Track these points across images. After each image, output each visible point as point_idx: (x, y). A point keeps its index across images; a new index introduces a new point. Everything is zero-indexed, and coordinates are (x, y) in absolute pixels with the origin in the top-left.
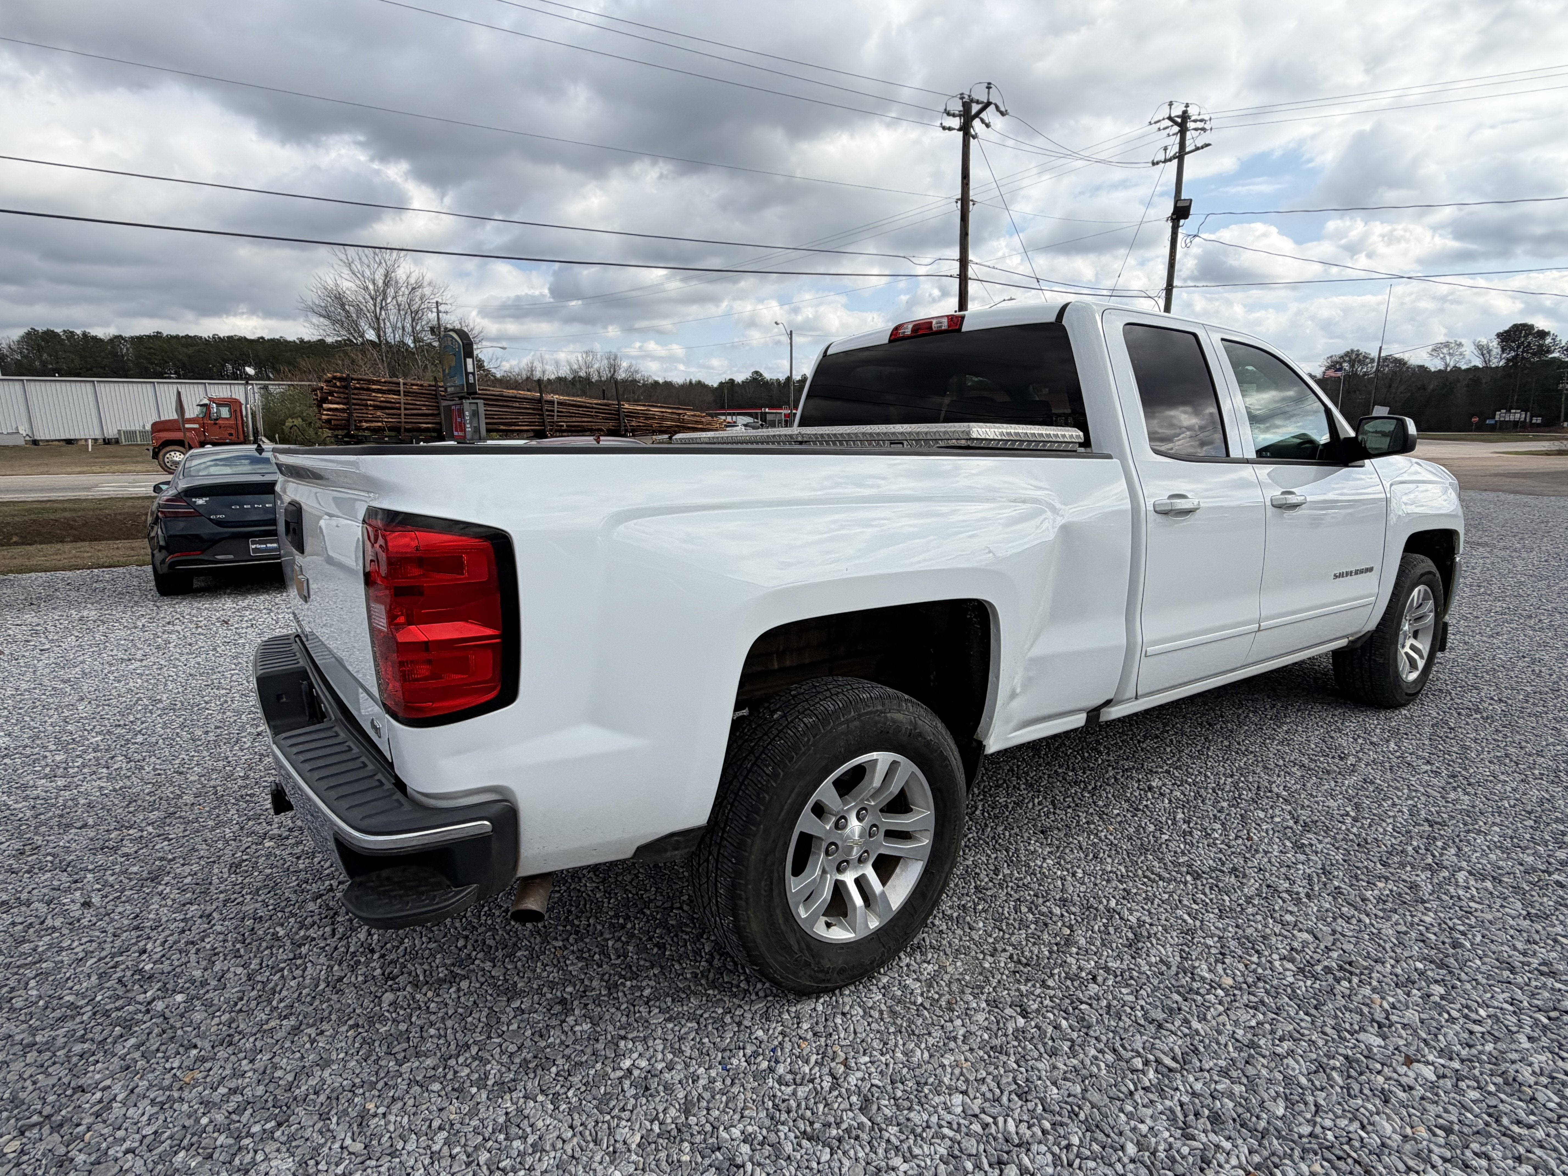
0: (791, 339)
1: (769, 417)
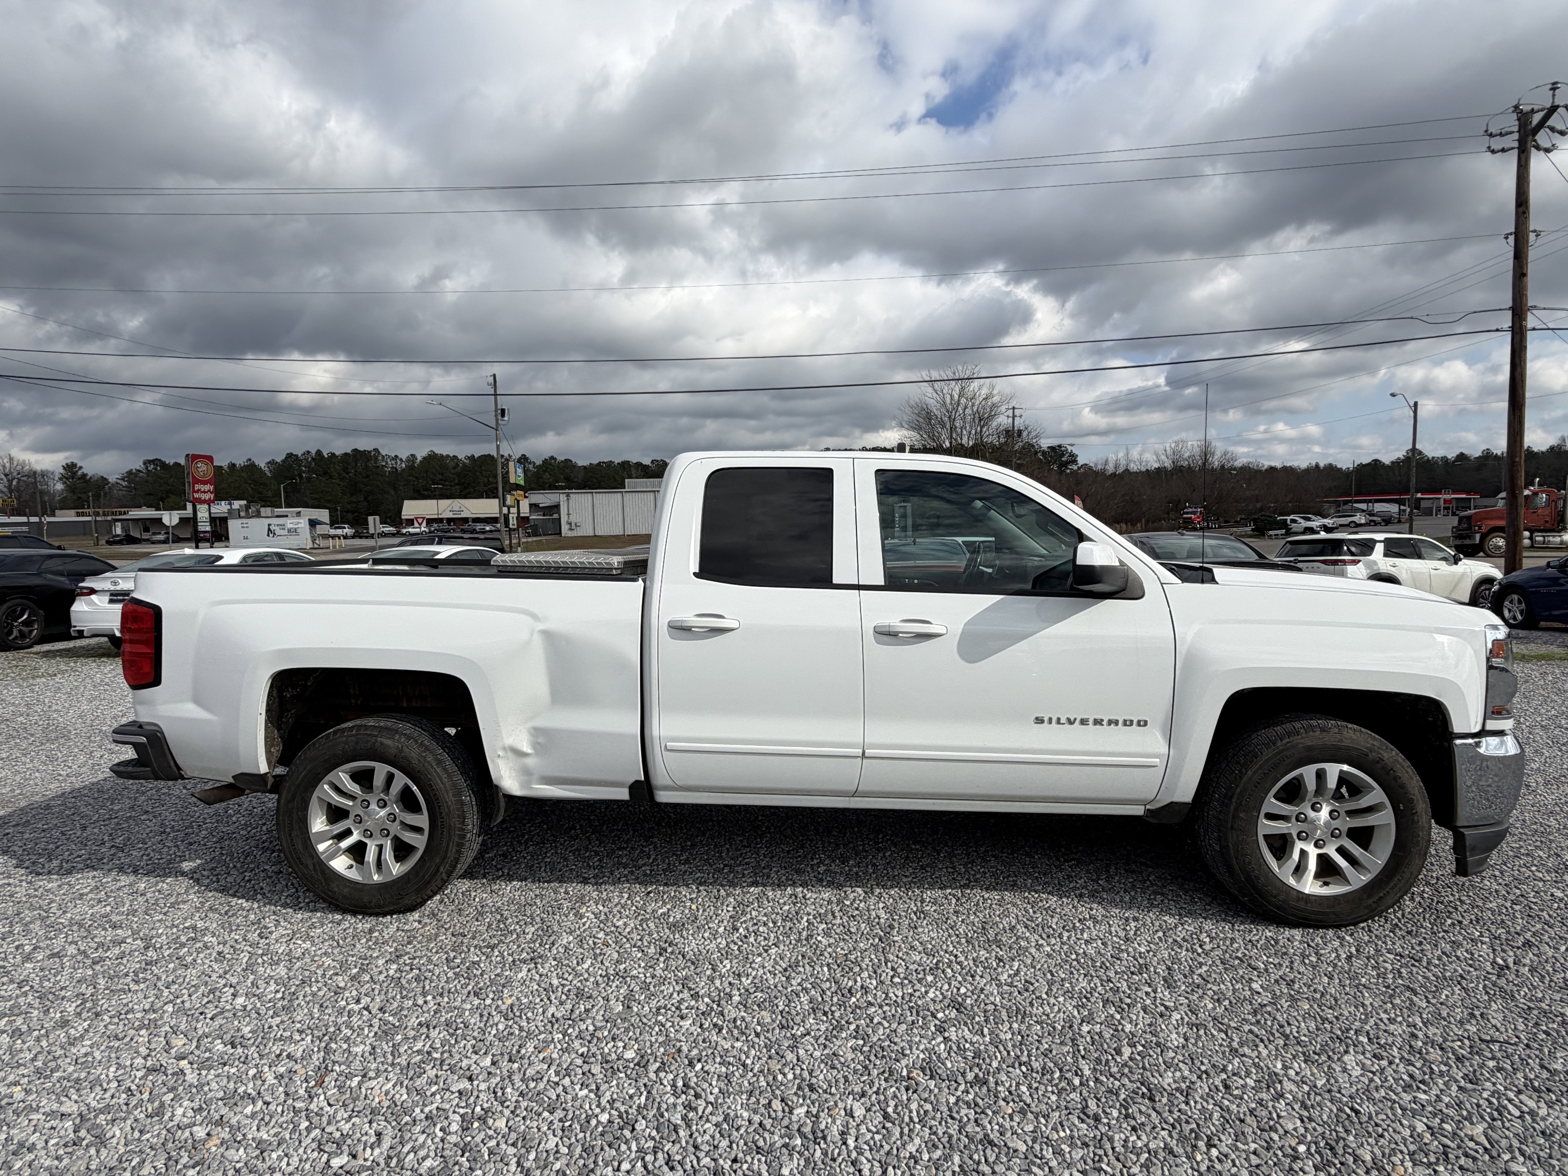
0: (1415, 412)
1: (1424, 504)
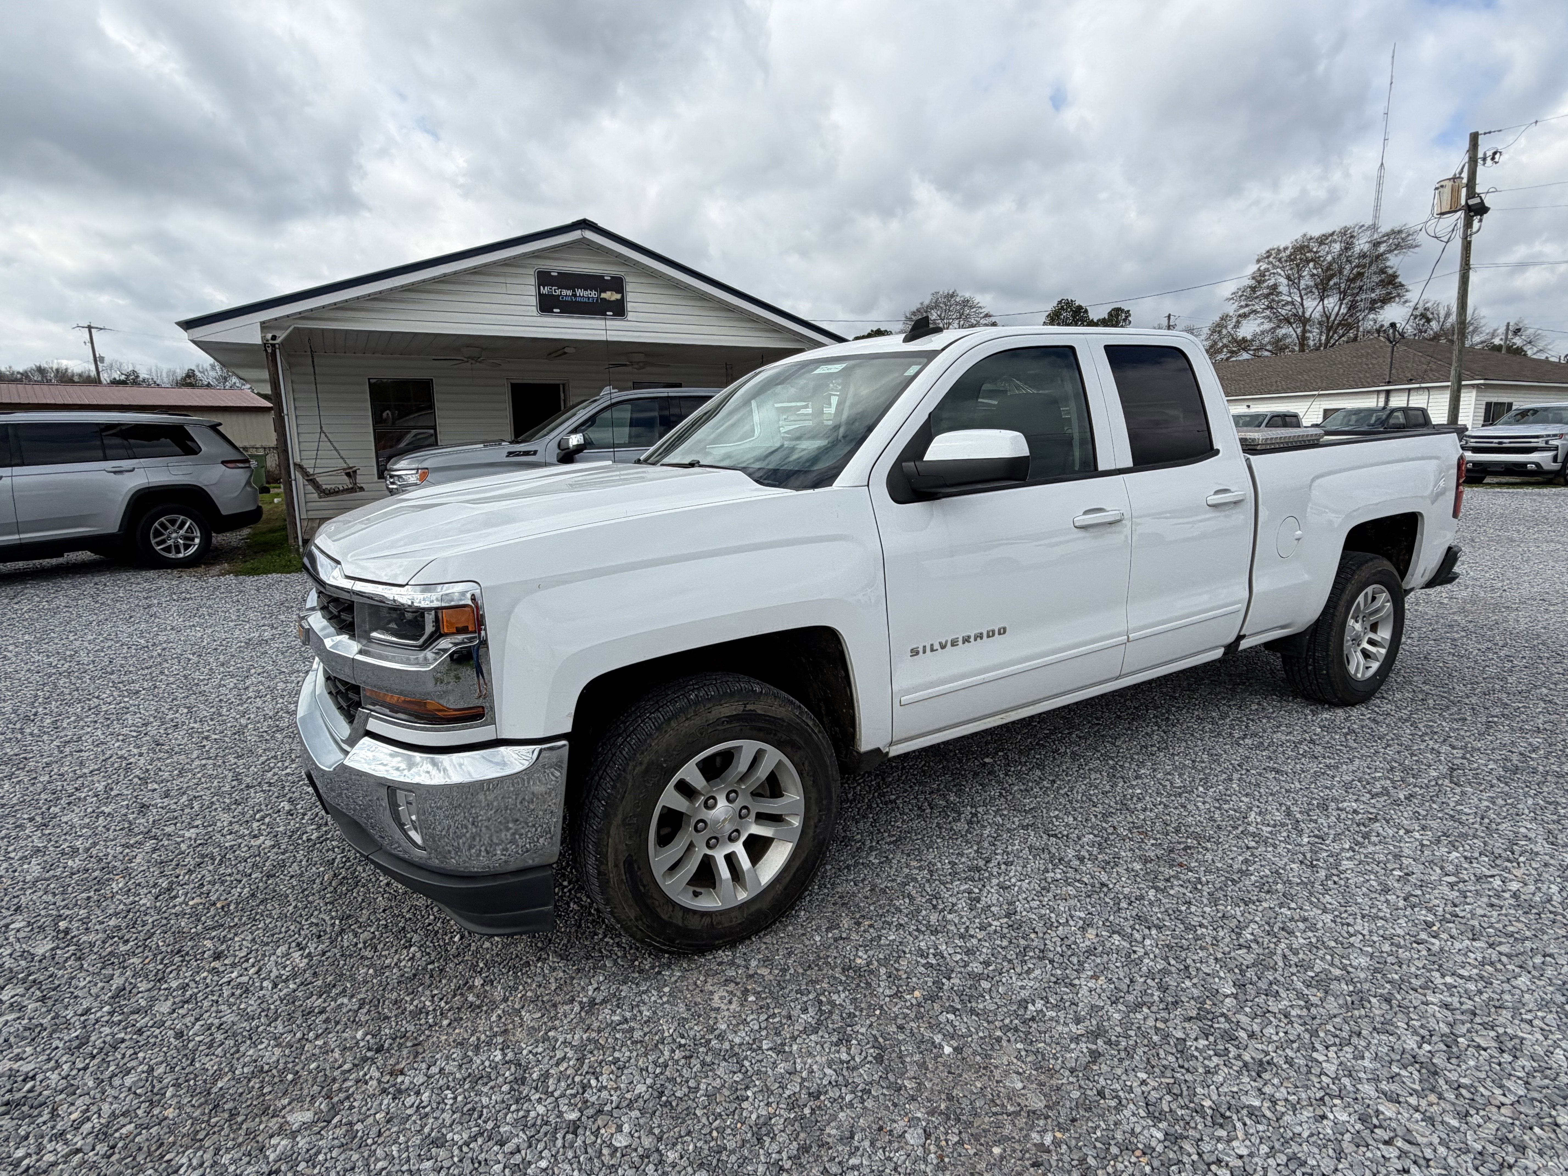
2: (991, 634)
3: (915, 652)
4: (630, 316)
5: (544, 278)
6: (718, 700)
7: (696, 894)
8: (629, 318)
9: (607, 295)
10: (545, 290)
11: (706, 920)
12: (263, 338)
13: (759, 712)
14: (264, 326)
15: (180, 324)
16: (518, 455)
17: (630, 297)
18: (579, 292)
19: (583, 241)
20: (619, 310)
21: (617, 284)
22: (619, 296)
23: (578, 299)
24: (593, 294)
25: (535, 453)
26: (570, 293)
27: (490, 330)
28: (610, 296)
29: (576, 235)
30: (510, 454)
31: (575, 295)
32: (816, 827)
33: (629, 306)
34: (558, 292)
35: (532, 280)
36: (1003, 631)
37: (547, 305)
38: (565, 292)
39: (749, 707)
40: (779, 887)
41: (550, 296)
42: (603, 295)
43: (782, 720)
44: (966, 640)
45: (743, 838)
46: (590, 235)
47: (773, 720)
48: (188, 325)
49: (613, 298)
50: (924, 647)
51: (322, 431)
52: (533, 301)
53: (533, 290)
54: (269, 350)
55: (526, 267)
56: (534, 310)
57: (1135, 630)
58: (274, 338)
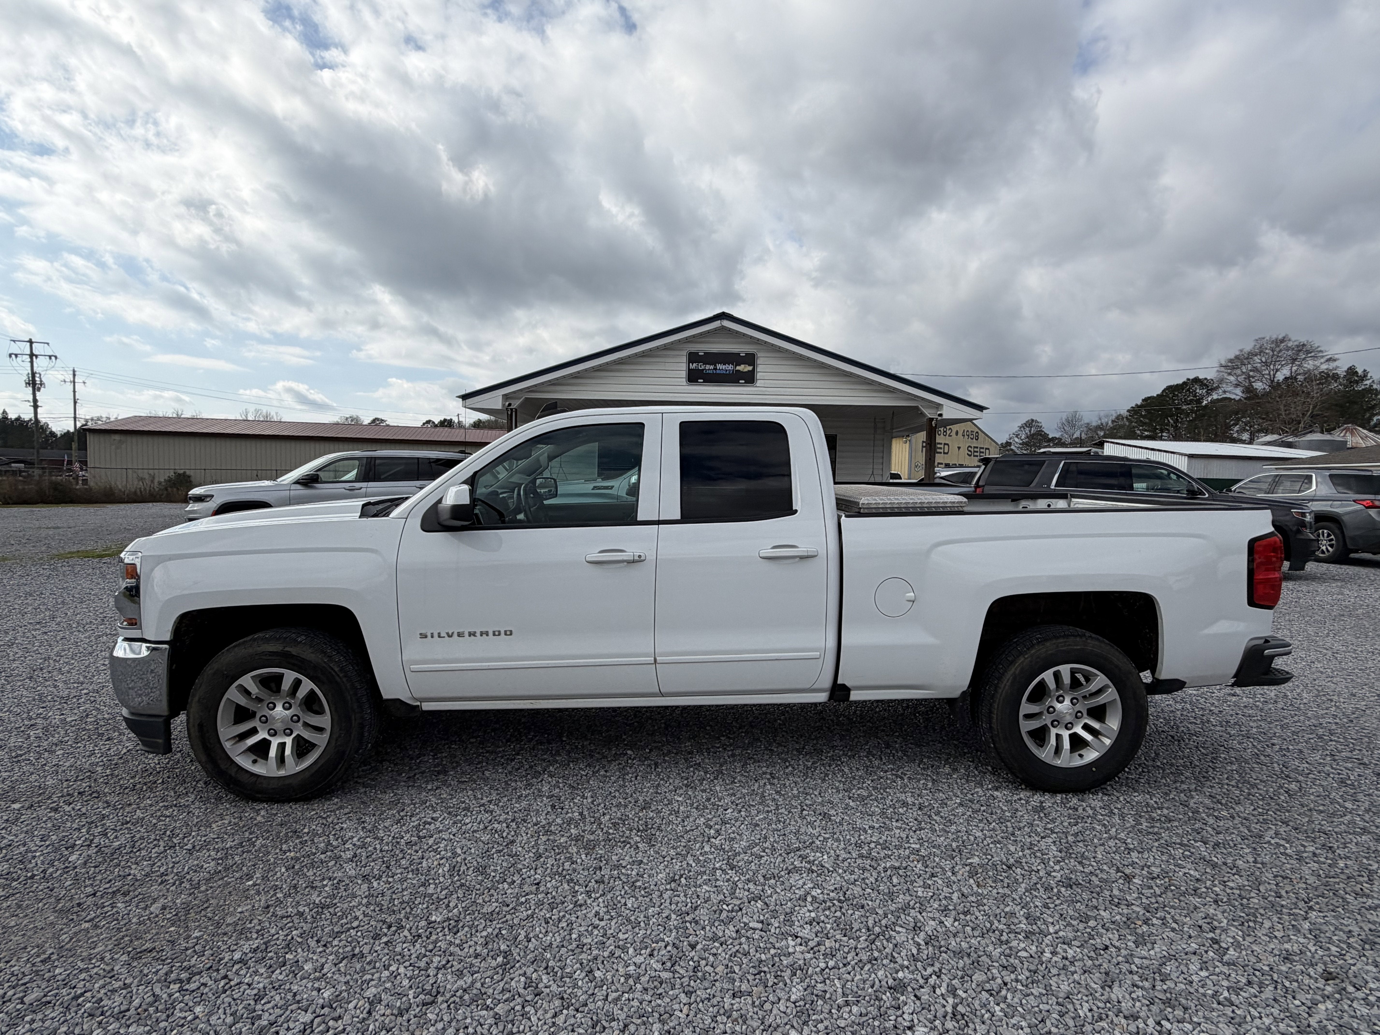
2: (497, 634)
3: (424, 636)
4: (759, 383)
5: (693, 357)
6: (267, 641)
7: (255, 762)
8: (758, 385)
9: (741, 368)
10: (693, 366)
11: (254, 779)
12: (503, 405)
13: (294, 653)
14: (506, 397)
15: (459, 397)
16: (600, 489)
17: (759, 368)
18: (719, 366)
19: (723, 328)
20: (750, 379)
21: (750, 359)
22: (750, 368)
23: (718, 372)
24: (730, 367)
25: (612, 487)
26: (712, 367)
27: (653, 396)
28: (743, 368)
29: (717, 324)
30: (595, 488)
31: (715, 369)
32: (336, 740)
33: (759, 376)
34: (703, 367)
35: (684, 359)
36: (509, 633)
37: (693, 377)
38: (708, 367)
39: (287, 649)
40: (307, 774)
41: (696, 370)
42: (738, 368)
43: (310, 662)
44: (472, 634)
45: (293, 735)
46: (727, 323)
47: (303, 661)
48: (465, 397)
49: (746, 370)
50: (432, 634)
51: (561, 467)
52: (684, 374)
53: (684, 367)
54: (509, 413)
55: (680, 350)
56: (684, 381)
57: (662, 655)
58: (510, 405)
